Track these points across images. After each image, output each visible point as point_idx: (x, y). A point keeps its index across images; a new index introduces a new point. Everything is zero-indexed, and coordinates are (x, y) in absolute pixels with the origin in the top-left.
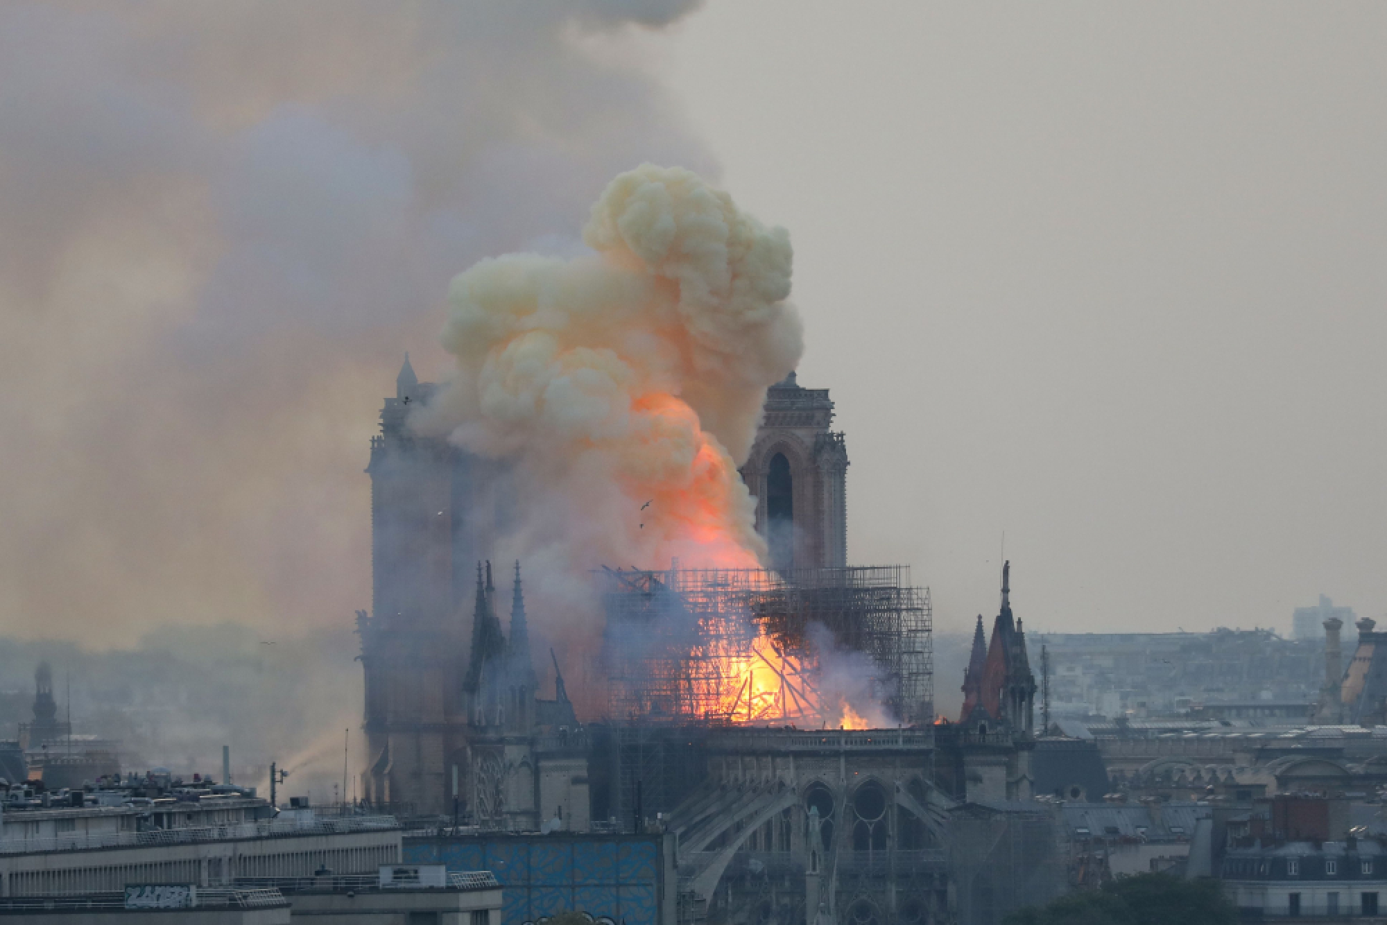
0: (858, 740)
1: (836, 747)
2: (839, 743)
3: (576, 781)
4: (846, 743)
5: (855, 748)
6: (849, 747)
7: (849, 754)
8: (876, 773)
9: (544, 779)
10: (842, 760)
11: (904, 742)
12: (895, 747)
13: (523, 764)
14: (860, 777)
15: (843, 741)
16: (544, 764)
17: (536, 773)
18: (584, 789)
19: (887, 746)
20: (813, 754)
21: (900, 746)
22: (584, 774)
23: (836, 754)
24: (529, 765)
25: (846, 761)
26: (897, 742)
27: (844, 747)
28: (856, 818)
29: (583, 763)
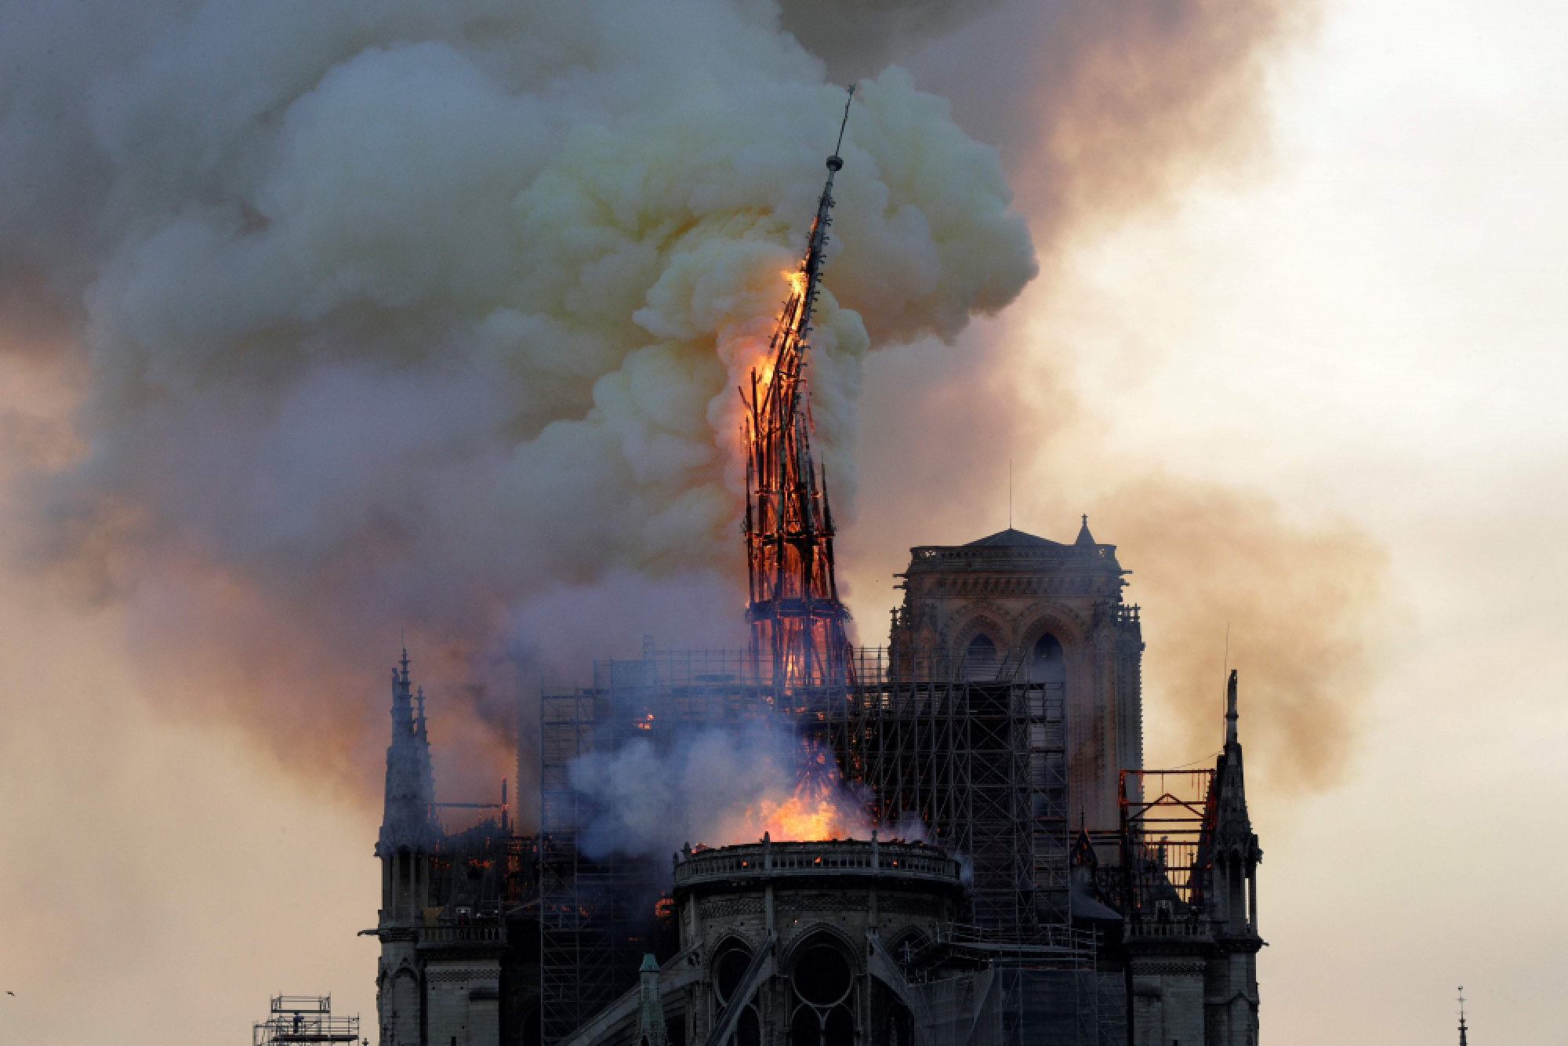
0: (795, 858)
1: (756, 872)
2: (762, 865)
3: (476, 996)
4: (775, 864)
5: (788, 872)
6: (777, 872)
7: (779, 884)
8: (831, 919)
9: (432, 994)
10: (769, 895)
11: (881, 865)
12: (864, 871)
13: (403, 971)
14: (801, 926)
15: (768, 864)
16: (431, 968)
17: (422, 985)
18: (491, 1008)
19: (848, 870)
20: (721, 888)
21: (875, 869)
22: (494, 984)
23: (757, 885)
24: (413, 976)
25: (776, 898)
26: (868, 864)
27: (770, 871)
28: (796, 1001)
29: (494, 966)
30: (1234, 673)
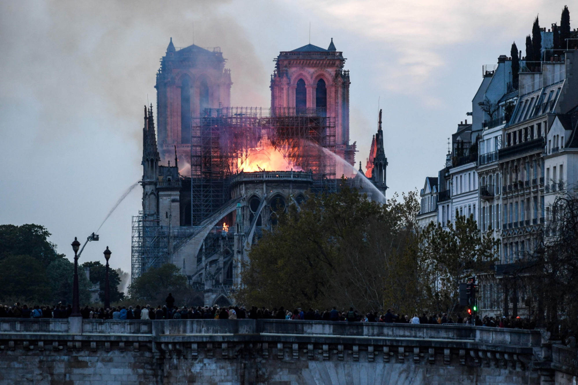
0: (272, 175)
1: (261, 179)
2: (263, 177)
3: (174, 201)
4: (266, 177)
5: (270, 179)
6: (267, 179)
7: (267, 182)
8: (280, 191)
9: (161, 200)
10: (265, 185)
11: (293, 177)
12: (289, 179)
13: (152, 193)
14: (273, 192)
15: (264, 177)
16: (160, 193)
17: (158, 198)
18: (177, 204)
19: (285, 179)
20: (252, 182)
21: (292, 178)
22: (178, 198)
23: (262, 182)
24: (155, 195)
25: (266, 185)
26: (290, 177)
27: (265, 178)
28: (271, 212)
29: (178, 193)
30: (381, 110)
